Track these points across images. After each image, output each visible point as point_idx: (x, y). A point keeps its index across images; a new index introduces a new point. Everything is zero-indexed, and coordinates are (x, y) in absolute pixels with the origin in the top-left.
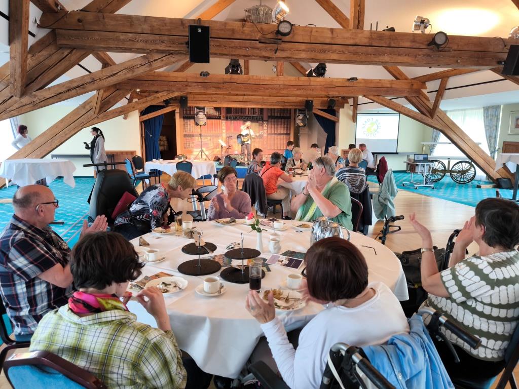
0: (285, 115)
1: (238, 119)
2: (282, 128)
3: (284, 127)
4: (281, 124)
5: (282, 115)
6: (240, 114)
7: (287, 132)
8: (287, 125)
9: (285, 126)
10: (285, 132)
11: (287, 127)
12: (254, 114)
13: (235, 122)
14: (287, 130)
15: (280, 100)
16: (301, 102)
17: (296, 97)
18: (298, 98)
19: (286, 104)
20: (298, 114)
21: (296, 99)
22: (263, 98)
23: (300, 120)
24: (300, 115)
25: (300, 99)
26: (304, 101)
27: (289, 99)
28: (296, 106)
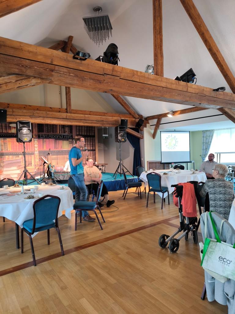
0: (91, 134)
1: (50, 138)
2: (89, 146)
3: (90, 144)
4: (88, 142)
5: (88, 134)
6: (52, 133)
7: (93, 148)
8: (93, 142)
10: (91, 149)
11: (93, 144)
12: (64, 133)
13: (47, 140)
14: (93, 147)
15: (99, 119)
16: (116, 121)
17: (112, 117)
18: (113, 117)
19: (104, 123)
20: (119, 131)
21: (112, 118)
22: (85, 116)
23: (121, 136)
24: (121, 132)
25: (115, 118)
26: (118, 121)
27: (107, 118)
28: (113, 124)
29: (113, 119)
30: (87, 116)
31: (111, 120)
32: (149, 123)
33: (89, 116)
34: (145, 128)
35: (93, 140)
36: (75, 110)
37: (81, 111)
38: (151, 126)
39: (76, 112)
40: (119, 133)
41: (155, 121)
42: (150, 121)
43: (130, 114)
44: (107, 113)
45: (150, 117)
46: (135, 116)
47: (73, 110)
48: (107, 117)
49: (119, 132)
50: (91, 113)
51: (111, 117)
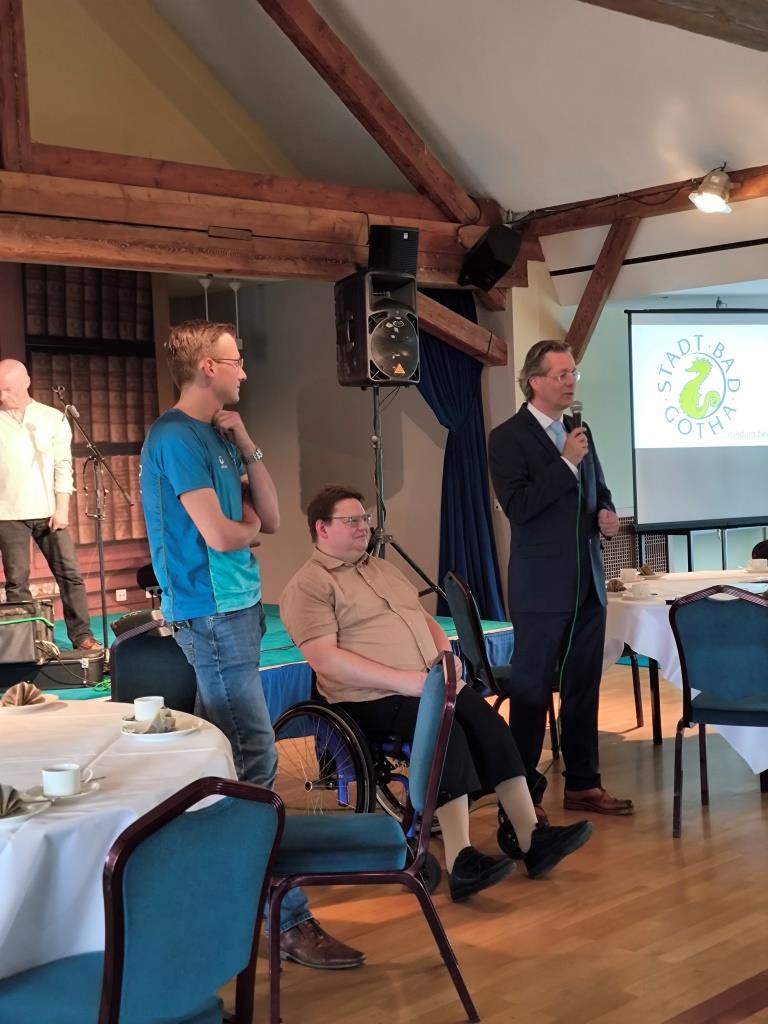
0: (124, 335)
3: (124, 407)
4: (106, 389)
5: (106, 335)
8: (140, 391)
9: (130, 399)
15: (225, 220)
16: (337, 239)
17: (307, 204)
18: (317, 211)
19: (260, 246)
20: (374, 308)
21: (311, 217)
22: (127, 199)
23: (387, 343)
24: (384, 315)
25: (332, 217)
26: (350, 236)
27: (276, 216)
28: (316, 260)
29: (315, 226)
30: (139, 193)
31: (303, 226)
32: (541, 259)
33: (156, 193)
34: (517, 292)
35: (140, 375)
36: (59, 150)
37: (98, 157)
38: (553, 274)
39: (62, 161)
40: (373, 325)
41: (589, 242)
42: (548, 243)
43: (422, 189)
44: (270, 181)
45: (556, 210)
46: (453, 207)
47: (44, 149)
48: (279, 208)
49: (369, 313)
50: (164, 174)
51: (302, 211)
